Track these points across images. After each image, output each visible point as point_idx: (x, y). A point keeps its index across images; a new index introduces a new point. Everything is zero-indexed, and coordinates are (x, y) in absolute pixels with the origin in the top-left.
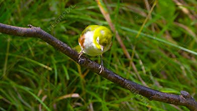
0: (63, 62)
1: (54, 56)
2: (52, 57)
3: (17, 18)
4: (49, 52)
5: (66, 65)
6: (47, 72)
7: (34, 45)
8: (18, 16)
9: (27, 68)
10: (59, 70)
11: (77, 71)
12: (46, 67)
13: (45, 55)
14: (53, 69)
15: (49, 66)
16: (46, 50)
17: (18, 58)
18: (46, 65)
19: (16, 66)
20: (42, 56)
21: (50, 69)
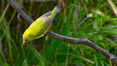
1: (96, 55)
2: (95, 56)
3: (74, 32)
4: (93, 53)
5: (102, 60)
6: (91, 64)
7: (84, 49)
8: (74, 31)
9: (80, 62)
10: (99, 64)
11: (109, 64)
12: (91, 62)
13: (90, 55)
14: (95, 63)
15: (93, 61)
17: (75, 56)
19: (73, 61)
20: (88, 55)
21: (93, 63)
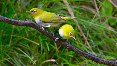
0: (46, 40)
3: (19, 14)
6: (36, 46)
7: (29, 30)
9: (25, 44)
10: (44, 45)
11: (54, 46)
12: (36, 43)
14: (40, 45)
16: (36, 33)
18: (36, 42)
19: (18, 42)
21: (38, 44)
